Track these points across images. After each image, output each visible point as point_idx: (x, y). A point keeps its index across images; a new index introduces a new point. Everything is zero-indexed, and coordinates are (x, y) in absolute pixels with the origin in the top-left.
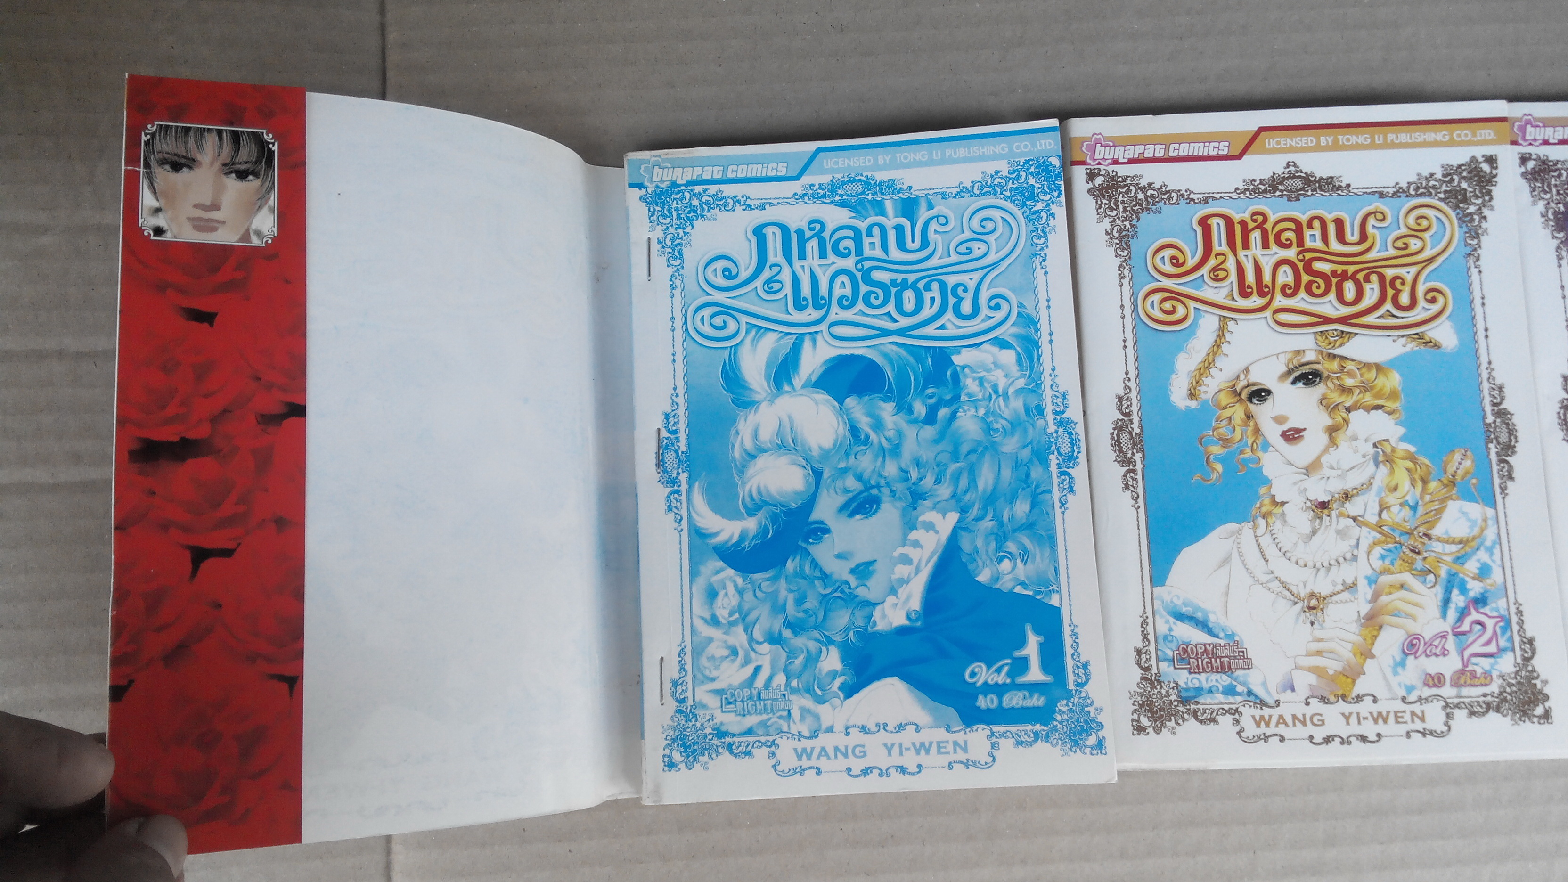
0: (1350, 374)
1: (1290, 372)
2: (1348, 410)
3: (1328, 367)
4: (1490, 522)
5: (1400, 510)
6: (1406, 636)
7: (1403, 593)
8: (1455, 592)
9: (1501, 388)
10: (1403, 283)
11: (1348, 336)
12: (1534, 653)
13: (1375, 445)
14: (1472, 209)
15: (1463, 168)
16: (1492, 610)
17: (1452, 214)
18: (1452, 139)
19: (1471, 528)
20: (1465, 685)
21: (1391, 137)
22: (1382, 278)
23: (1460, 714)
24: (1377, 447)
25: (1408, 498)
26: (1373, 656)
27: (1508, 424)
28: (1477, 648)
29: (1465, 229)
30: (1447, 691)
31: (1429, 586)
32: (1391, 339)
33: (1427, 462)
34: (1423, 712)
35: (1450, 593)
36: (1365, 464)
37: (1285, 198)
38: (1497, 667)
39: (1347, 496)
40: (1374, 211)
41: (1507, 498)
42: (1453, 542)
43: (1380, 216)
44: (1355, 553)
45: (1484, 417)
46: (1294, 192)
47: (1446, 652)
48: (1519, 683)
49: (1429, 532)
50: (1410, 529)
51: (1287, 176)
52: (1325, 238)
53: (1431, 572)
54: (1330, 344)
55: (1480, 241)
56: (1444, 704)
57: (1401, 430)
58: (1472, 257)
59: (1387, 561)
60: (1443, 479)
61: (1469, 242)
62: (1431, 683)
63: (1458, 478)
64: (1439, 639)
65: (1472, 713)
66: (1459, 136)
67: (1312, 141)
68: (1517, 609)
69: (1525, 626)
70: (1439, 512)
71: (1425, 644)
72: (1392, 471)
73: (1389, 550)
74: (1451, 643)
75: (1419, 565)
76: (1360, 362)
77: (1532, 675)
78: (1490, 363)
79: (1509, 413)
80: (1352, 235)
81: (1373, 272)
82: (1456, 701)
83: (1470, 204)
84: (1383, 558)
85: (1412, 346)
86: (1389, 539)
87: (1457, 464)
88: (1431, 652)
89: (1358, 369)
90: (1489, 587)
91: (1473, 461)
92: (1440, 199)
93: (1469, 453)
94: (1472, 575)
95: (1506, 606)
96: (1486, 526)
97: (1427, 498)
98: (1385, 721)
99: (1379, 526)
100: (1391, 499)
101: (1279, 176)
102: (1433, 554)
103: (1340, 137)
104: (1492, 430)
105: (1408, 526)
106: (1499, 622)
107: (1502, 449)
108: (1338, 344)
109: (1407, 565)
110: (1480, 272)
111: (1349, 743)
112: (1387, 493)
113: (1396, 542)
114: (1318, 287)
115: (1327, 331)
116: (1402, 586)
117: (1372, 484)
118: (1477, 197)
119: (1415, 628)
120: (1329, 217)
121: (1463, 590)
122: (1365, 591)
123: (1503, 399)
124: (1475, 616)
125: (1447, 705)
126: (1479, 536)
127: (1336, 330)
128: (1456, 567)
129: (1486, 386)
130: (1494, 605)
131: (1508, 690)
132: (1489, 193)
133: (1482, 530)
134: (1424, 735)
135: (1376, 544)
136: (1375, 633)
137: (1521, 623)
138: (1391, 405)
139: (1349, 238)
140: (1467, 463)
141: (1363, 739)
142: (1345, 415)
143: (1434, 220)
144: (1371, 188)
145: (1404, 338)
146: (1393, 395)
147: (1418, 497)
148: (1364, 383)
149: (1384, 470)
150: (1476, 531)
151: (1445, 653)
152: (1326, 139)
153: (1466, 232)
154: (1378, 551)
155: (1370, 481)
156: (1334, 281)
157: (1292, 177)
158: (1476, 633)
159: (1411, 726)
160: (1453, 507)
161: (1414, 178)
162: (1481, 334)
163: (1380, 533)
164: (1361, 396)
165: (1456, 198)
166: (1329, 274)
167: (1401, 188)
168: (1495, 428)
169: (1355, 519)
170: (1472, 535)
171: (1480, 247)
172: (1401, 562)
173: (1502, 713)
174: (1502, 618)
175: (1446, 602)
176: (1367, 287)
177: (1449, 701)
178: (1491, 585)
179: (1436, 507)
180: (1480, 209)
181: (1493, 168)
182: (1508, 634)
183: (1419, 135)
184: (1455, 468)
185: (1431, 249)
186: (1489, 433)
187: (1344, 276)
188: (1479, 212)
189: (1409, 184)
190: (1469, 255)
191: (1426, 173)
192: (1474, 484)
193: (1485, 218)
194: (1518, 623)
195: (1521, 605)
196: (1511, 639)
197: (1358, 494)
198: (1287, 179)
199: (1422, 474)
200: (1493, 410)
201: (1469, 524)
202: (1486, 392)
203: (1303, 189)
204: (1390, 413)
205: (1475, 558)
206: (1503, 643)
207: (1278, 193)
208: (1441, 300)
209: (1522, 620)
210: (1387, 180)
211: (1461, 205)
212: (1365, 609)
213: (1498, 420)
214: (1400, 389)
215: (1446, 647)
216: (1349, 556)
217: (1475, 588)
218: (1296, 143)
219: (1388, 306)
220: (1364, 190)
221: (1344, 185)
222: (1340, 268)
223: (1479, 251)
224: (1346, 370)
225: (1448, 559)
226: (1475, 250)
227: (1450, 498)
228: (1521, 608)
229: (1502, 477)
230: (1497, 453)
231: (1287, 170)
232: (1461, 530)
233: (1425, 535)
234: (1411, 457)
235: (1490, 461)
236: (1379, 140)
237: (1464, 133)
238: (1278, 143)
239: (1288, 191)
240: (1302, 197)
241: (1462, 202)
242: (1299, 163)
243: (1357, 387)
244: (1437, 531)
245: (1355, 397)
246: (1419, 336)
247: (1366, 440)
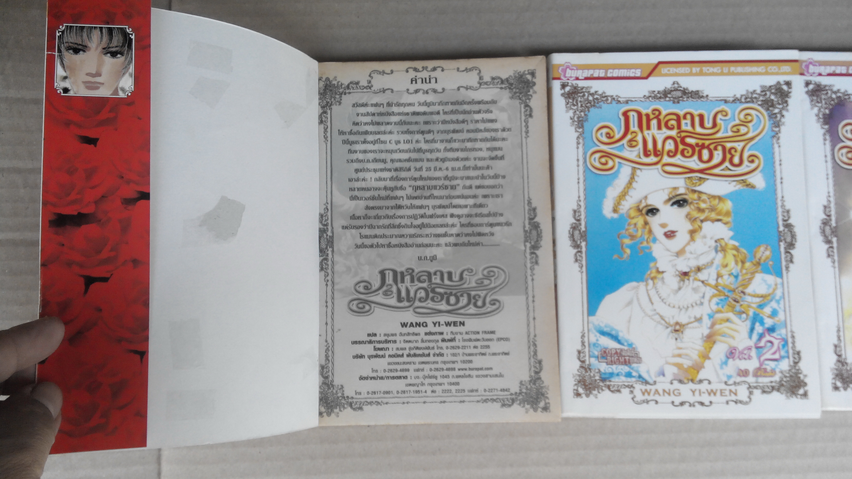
0: (704, 201)
1: (670, 199)
2: (702, 221)
3: (691, 197)
4: (779, 286)
5: (728, 278)
6: (729, 348)
7: (728, 324)
8: (757, 324)
9: (788, 212)
10: (736, 151)
11: (703, 180)
12: (800, 358)
13: (716, 241)
14: (776, 111)
15: (772, 87)
16: (777, 335)
17: (765, 113)
18: (767, 71)
19: (768, 289)
20: (761, 376)
21: (732, 69)
22: (724, 148)
23: (757, 392)
24: (717, 243)
25: (733, 271)
26: (709, 358)
27: (791, 232)
28: (768, 356)
29: (772, 122)
30: (751, 379)
31: (743, 320)
32: (727, 182)
33: (745, 251)
34: (736, 390)
35: (755, 325)
36: (710, 252)
37: (672, 102)
38: (779, 367)
39: (699, 269)
40: (721, 110)
41: (789, 273)
42: (758, 297)
43: (724, 113)
44: (702, 300)
45: (778, 227)
46: (677, 98)
48: (791, 376)
49: (744, 290)
50: (734, 289)
51: (673, 89)
52: (693, 125)
53: (744, 312)
54: (693, 184)
55: (780, 129)
56: (747, 386)
57: (731, 234)
58: (775, 138)
59: (720, 306)
60: (753, 261)
61: (774, 129)
62: (741, 374)
63: (762, 261)
64: (747, 350)
65: (764, 392)
66: (771, 69)
68: (792, 335)
69: (796, 345)
70: (750, 279)
71: (739, 352)
72: (725, 256)
73: (721, 300)
74: (753, 353)
75: (738, 308)
76: (709, 195)
77: (798, 372)
78: (783, 197)
79: (792, 226)
80: (708, 124)
81: (720, 145)
82: (755, 385)
83: (775, 108)
84: (718, 304)
85: (739, 187)
86: (722, 294)
87: (762, 253)
88: (742, 357)
89: (708, 198)
90: (776, 322)
91: (771, 252)
92: (759, 105)
93: (769, 247)
94: (767, 315)
95: (785, 333)
96: (777, 288)
97: (744, 271)
98: (715, 394)
99: (716, 287)
100: (724, 272)
101: (669, 89)
102: (746, 303)
103: (704, 68)
104: (782, 235)
105: (733, 287)
106: (782, 341)
107: (787, 245)
108: (698, 184)
109: (731, 308)
110: (779, 146)
111: (694, 406)
112: (722, 268)
113: (725, 296)
114: (688, 152)
115: (692, 177)
116: (728, 320)
117: (713, 263)
118: (779, 104)
119: (734, 343)
120: (696, 113)
121: (762, 323)
122: (707, 322)
123: (789, 218)
124: (768, 338)
125: (750, 387)
126: (772, 294)
127: (697, 177)
128: (758, 311)
130: (779, 332)
131: (785, 379)
132: (786, 102)
133: (774, 290)
134: (736, 402)
135: (714, 296)
136: (711, 346)
137: (793, 343)
138: (726, 219)
139: (706, 125)
140: (768, 253)
141: (702, 404)
142: (700, 224)
143: (755, 117)
144: (720, 97)
145: (735, 182)
146: (727, 214)
147: (739, 271)
148: (711, 206)
149: (720, 255)
150: (771, 291)
151: (750, 358)
152: (696, 69)
153: (773, 124)
154: (715, 300)
155: (712, 261)
156: (697, 149)
157: (676, 90)
158: (768, 347)
159: (729, 398)
160: (759, 277)
161: (744, 93)
162: (778, 181)
163: (717, 290)
164: (709, 213)
165: (768, 104)
166: (694, 145)
167: (737, 98)
168: (784, 234)
169: (703, 282)
170: (769, 292)
171: (780, 132)
172: (728, 306)
173: (781, 392)
174: (783, 339)
175: (752, 330)
176: (715, 153)
177: (751, 385)
178: (778, 321)
179: (749, 277)
181: (789, 88)
182: (786, 348)
183: (748, 69)
184: (760, 255)
185: (753, 132)
186: (780, 237)
187: (703, 146)
188: (780, 112)
189: (742, 96)
190: (773, 137)
191: (751, 90)
193: (783, 116)
195: (794, 332)
196: (787, 352)
197: (705, 268)
198: (673, 91)
199: (742, 258)
200: (784, 224)
201: (767, 287)
202: (780, 214)
203: (681, 97)
204: (726, 224)
205: (769, 306)
206: (783, 353)
207: (667, 99)
208: (757, 161)
209: (794, 341)
210: (729, 93)
211: (771, 109)
212: (706, 332)
213: (786, 229)
214: (731, 210)
215: (751, 354)
216: (698, 302)
217: (769, 322)
218: (679, 71)
219: (727, 164)
220: (716, 99)
221: (705, 95)
222: (700, 142)
223: (779, 134)
224: (701, 199)
225: (754, 306)
226: (777, 134)
227: (757, 272)
228: (794, 335)
229: (786, 261)
230: (785, 248)
231: (673, 86)
232: (762, 290)
233: (742, 292)
234: (736, 249)
235: (780, 252)
236: (726, 70)
237: (773, 68)
238: (669, 71)
239: (673, 98)
240: (681, 102)
241: (771, 106)
242: (680, 82)
243: (708, 209)
244: (749, 290)
245: (706, 214)
246: (744, 181)
247: (711, 238)
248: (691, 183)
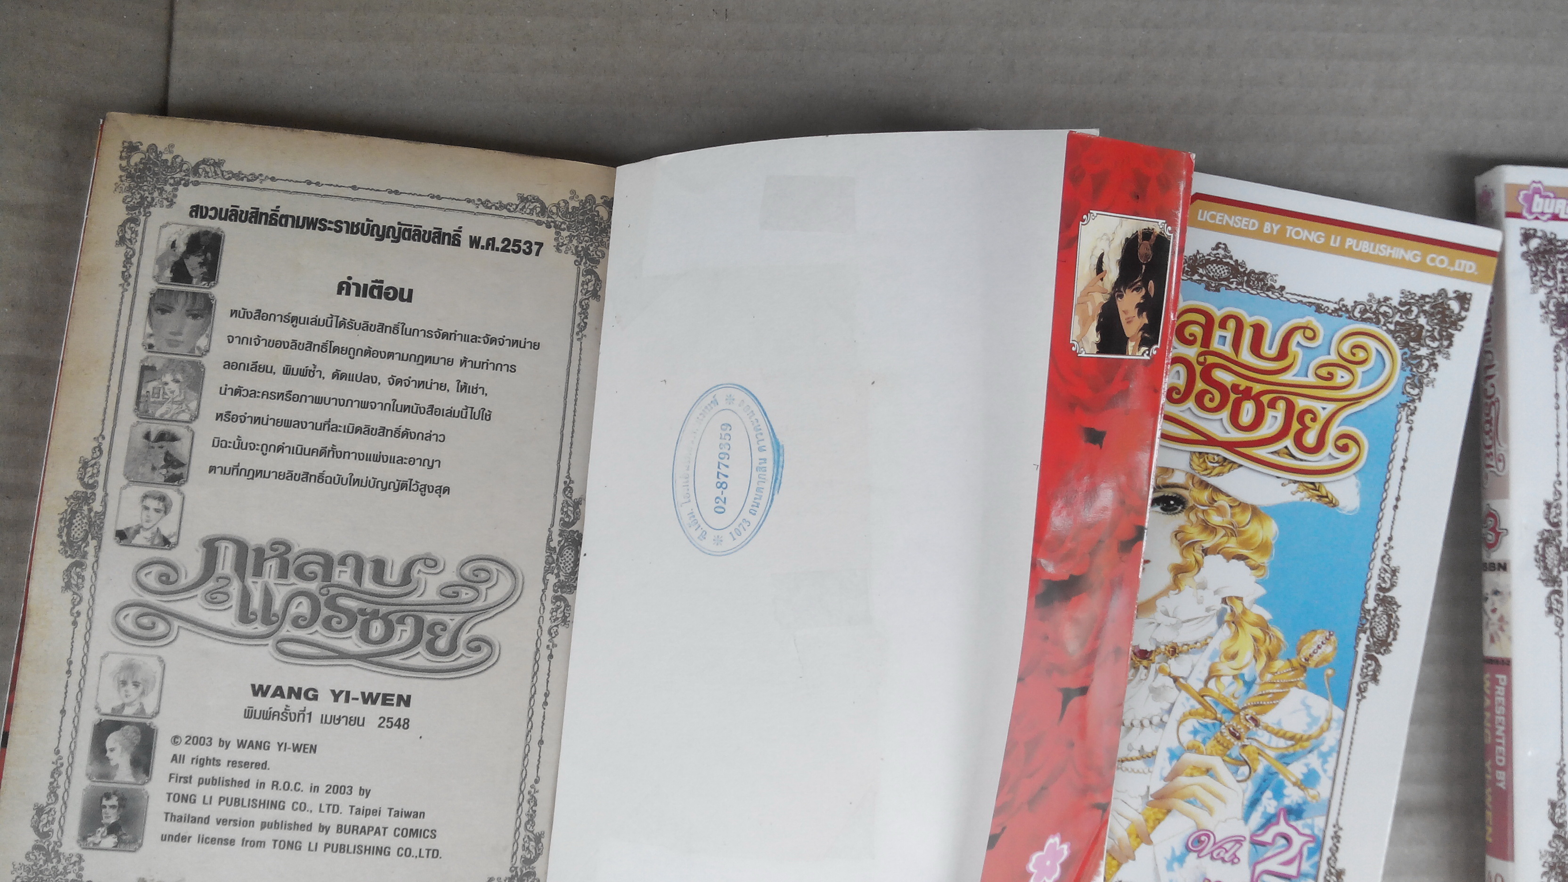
0: (1220, 511)
2: (1205, 552)
3: (1196, 495)
4: (1334, 725)
5: (1232, 683)
6: (1195, 829)
7: (1206, 780)
8: (1268, 794)
9: (1394, 572)
10: (1314, 420)
11: (1230, 465)
13: (1224, 601)
14: (1424, 351)
15: (1427, 300)
16: (1304, 826)
17: (1398, 352)
18: (1423, 261)
19: (1310, 725)
21: (1350, 242)
22: (1290, 407)
24: (1226, 604)
25: (1245, 671)
26: (1149, 842)
27: (1390, 616)
28: (1273, 865)
29: (1408, 373)
31: (1240, 778)
32: (1280, 481)
33: (1280, 635)
35: (1262, 793)
36: (1207, 619)
37: (1203, 285)
39: (1174, 651)
40: (1305, 325)
41: (1364, 701)
42: (1283, 736)
43: (1309, 333)
44: (1165, 718)
45: (1365, 601)
46: (1216, 280)
47: (1236, 860)
49: (1259, 717)
50: (1237, 708)
51: (1212, 259)
52: (1236, 344)
53: (1246, 763)
54: (1206, 469)
55: (1421, 391)
57: (1261, 591)
58: (1406, 408)
59: (1199, 738)
60: (1294, 660)
61: (1408, 390)
63: (1312, 664)
64: (1232, 844)
66: (1433, 260)
67: (1254, 225)
68: (1336, 832)
69: (1338, 855)
70: (1277, 697)
71: (1215, 844)
72: (1235, 636)
73: (1205, 726)
74: (1244, 852)
75: (1235, 752)
76: (1235, 500)
78: (1390, 539)
79: (1396, 603)
80: (1270, 349)
83: (1423, 346)
84: (1195, 732)
85: (1302, 496)
86: (1209, 713)
87: (1315, 647)
88: (1218, 854)
89: (1231, 507)
90: (1309, 799)
91: (1335, 649)
92: (1388, 331)
93: (1333, 638)
94: (1294, 780)
95: (1322, 825)
96: (1328, 728)
97: (1268, 677)
99: (1201, 696)
100: (1226, 668)
101: (1203, 256)
102: (1255, 744)
103: (1289, 228)
104: (1369, 618)
105: (1235, 703)
106: (1310, 841)
107: (1374, 643)
108: (1215, 472)
109: (1221, 748)
110: (1411, 429)
112: (1223, 659)
113: (1216, 719)
114: (1212, 400)
115: (1207, 453)
116: (1208, 771)
117: (1207, 644)
118: (1434, 339)
119: (1208, 822)
120: (1249, 320)
121: (1278, 794)
122: (1163, 765)
123: (1393, 585)
124: (1283, 827)
126: (1317, 737)
127: (1218, 455)
128: (1280, 766)
129: (1378, 564)
130: (1309, 821)
132: (1450, 337)
133: (1322, 731)
135: (1192, 714)
136: (1160, 816)
137: (1334, 850)
138: (1256, 558)
139: (1266, 350)
140: (1328, 649)
142: (1199, 557)
144: (1309, 297)
145: (1297, 485)
146: (1263, 548)
147: (1257, 674)
148: (1232, 525)
149: (1226, 631)
150: (1314, 730)
151: (1234, 860)
152: (1271, 226)
153: (1408, 378)
154: (1192, 723)
155: (1206, 640)
156: (1233, 396)
157: (1219, 262)
158: (1278, 848)
160: (1296, 695)
161: (1364, 298)
162: (1390, 502)
163: (1200, 703)
164: (1225, 538)
165: (1408, 334)
166: (1229, 387)
167: (1344, 306)
168: (1374, 616)
169: (1176, 680)
170: (1310, 733)
171: (1420, 399)
172: (1215, 742)
174: (1313, 838)
175: (1254, 803)
176: (1269, 413)
178: (1313, 797)
179: (1275, 691)
180: (1433, 354)
181: (1462, 308)
182: (1316, 858)
183: (1385, 248)
184: (1311, 651)
185: (1360, 387)
186: (1364, 621)
187: (1247, 394)
188: (1431, 357)
189: (1357, 303)
190: (1404, 405)
191: (1380, 295)
192: (1328, 676)
193: (1436, 366)
194: (1331, 850)
195: (1341, 829)
196: (1317, 866)
197: (1187, 652)
198: (1212, 262)
199: (1270, 648)
200: (1377, 595)
201: (1309, 720)
202: (1375, 572)
203: (1227, 279)
204: (1253, 568)
205: (1303, 761)
206: (1306, 867)
207: (1196, 277)
208: (1354, 450)
209: (1337, 848)
210: (1331, 292)
211: (1412, 344)
212: (1157, 785)
213: (1380, 609)
214: (1273, 542)
215: (1238, 854)
216: (1156, 720)
217: (1293, 795)
218: (1235, 222)
219: (1288, 442)
220: (1300, 298)
221: (1277, 286)
222: (1244, 384)
223: (1417, 404)
224: (1216, 504)
225: (1272, 754)
226: (1413, 401)
227: (1295, 684)
228: (1340, 833)
229: (1364, 676)
230: (1367, 646)
231: (1215, 252)
232: (1297, 725)
233: (1252, 718)
234: (1264, 626)
235: (1357, 652)
236: (1335, 242)
237: (1440, 258)
238: (1213, 217)
239: (1209, 277)
240: (1223, 289)
241: (1413, 340)
242: (1230, 248)
243: (1223, 527)
244: (1268, 719)
245: (1217, 539)
246: (1315, 487)
247: (1216, 592)
248: (1203, 466)
